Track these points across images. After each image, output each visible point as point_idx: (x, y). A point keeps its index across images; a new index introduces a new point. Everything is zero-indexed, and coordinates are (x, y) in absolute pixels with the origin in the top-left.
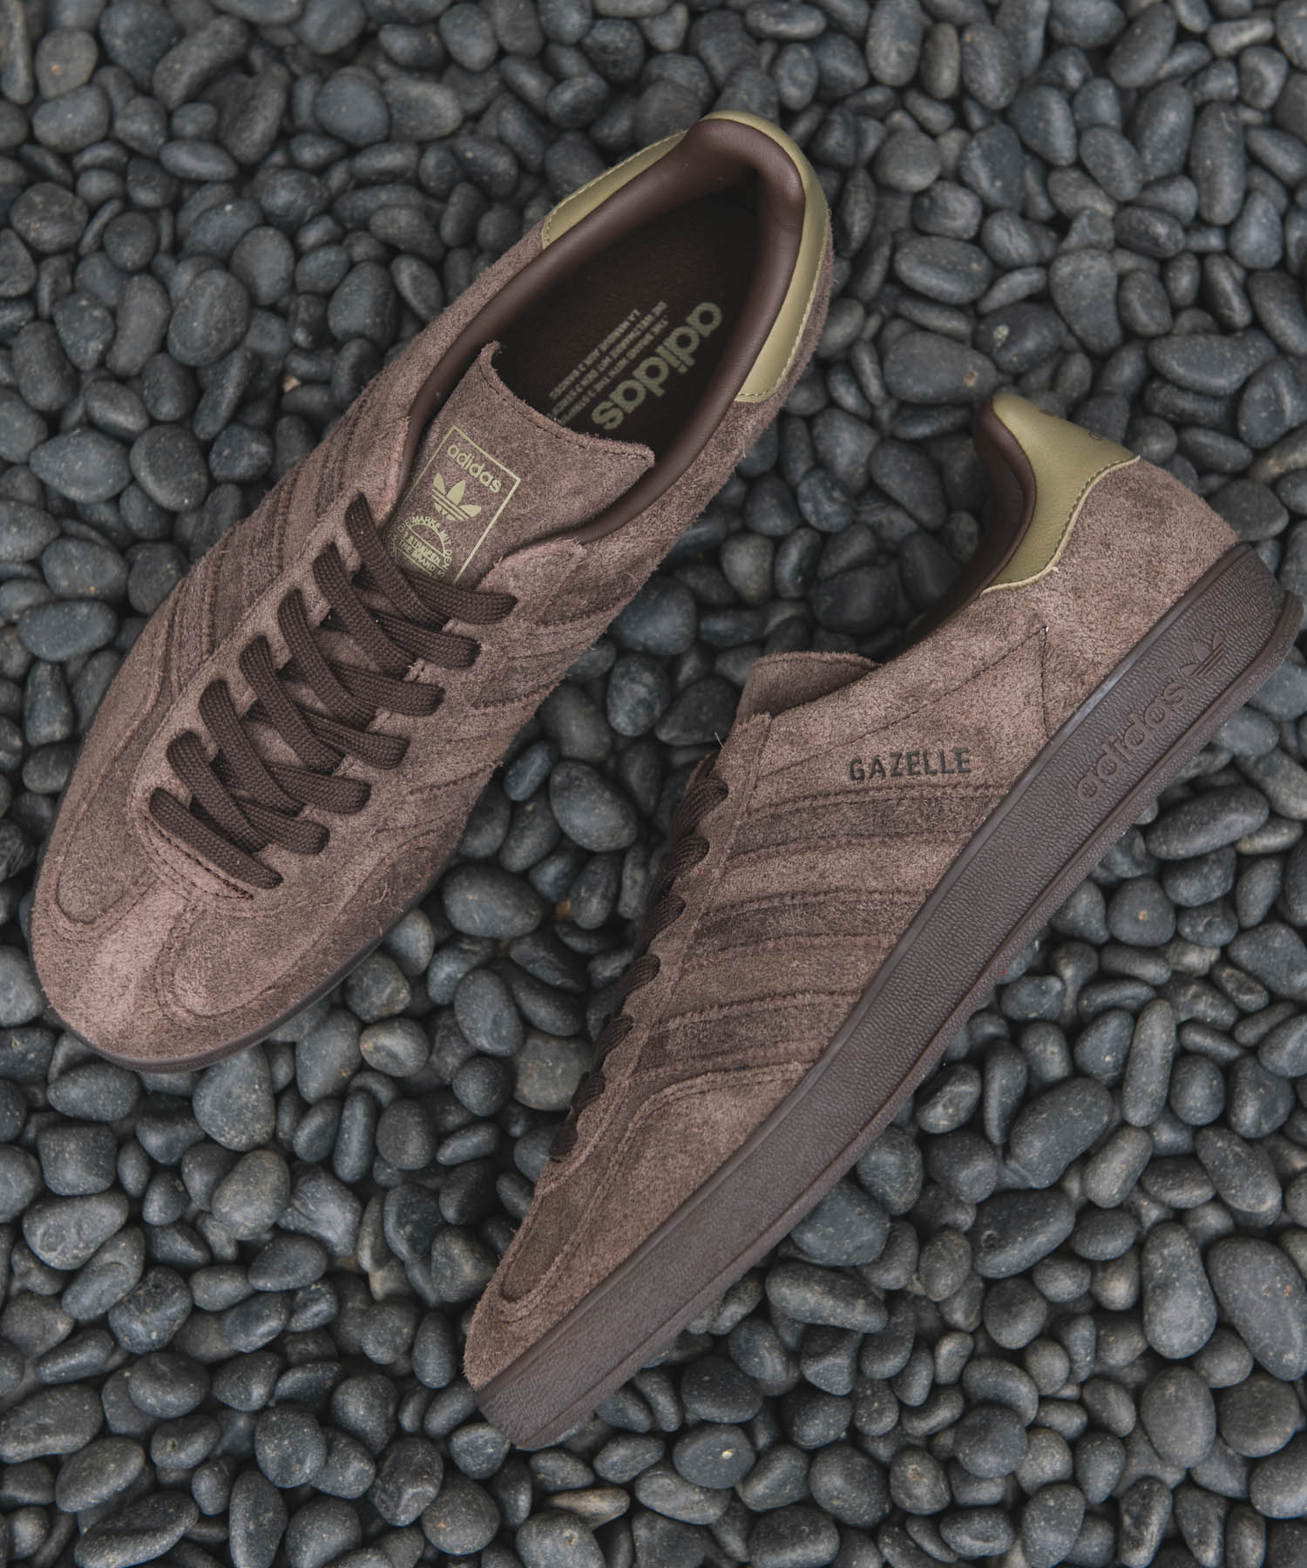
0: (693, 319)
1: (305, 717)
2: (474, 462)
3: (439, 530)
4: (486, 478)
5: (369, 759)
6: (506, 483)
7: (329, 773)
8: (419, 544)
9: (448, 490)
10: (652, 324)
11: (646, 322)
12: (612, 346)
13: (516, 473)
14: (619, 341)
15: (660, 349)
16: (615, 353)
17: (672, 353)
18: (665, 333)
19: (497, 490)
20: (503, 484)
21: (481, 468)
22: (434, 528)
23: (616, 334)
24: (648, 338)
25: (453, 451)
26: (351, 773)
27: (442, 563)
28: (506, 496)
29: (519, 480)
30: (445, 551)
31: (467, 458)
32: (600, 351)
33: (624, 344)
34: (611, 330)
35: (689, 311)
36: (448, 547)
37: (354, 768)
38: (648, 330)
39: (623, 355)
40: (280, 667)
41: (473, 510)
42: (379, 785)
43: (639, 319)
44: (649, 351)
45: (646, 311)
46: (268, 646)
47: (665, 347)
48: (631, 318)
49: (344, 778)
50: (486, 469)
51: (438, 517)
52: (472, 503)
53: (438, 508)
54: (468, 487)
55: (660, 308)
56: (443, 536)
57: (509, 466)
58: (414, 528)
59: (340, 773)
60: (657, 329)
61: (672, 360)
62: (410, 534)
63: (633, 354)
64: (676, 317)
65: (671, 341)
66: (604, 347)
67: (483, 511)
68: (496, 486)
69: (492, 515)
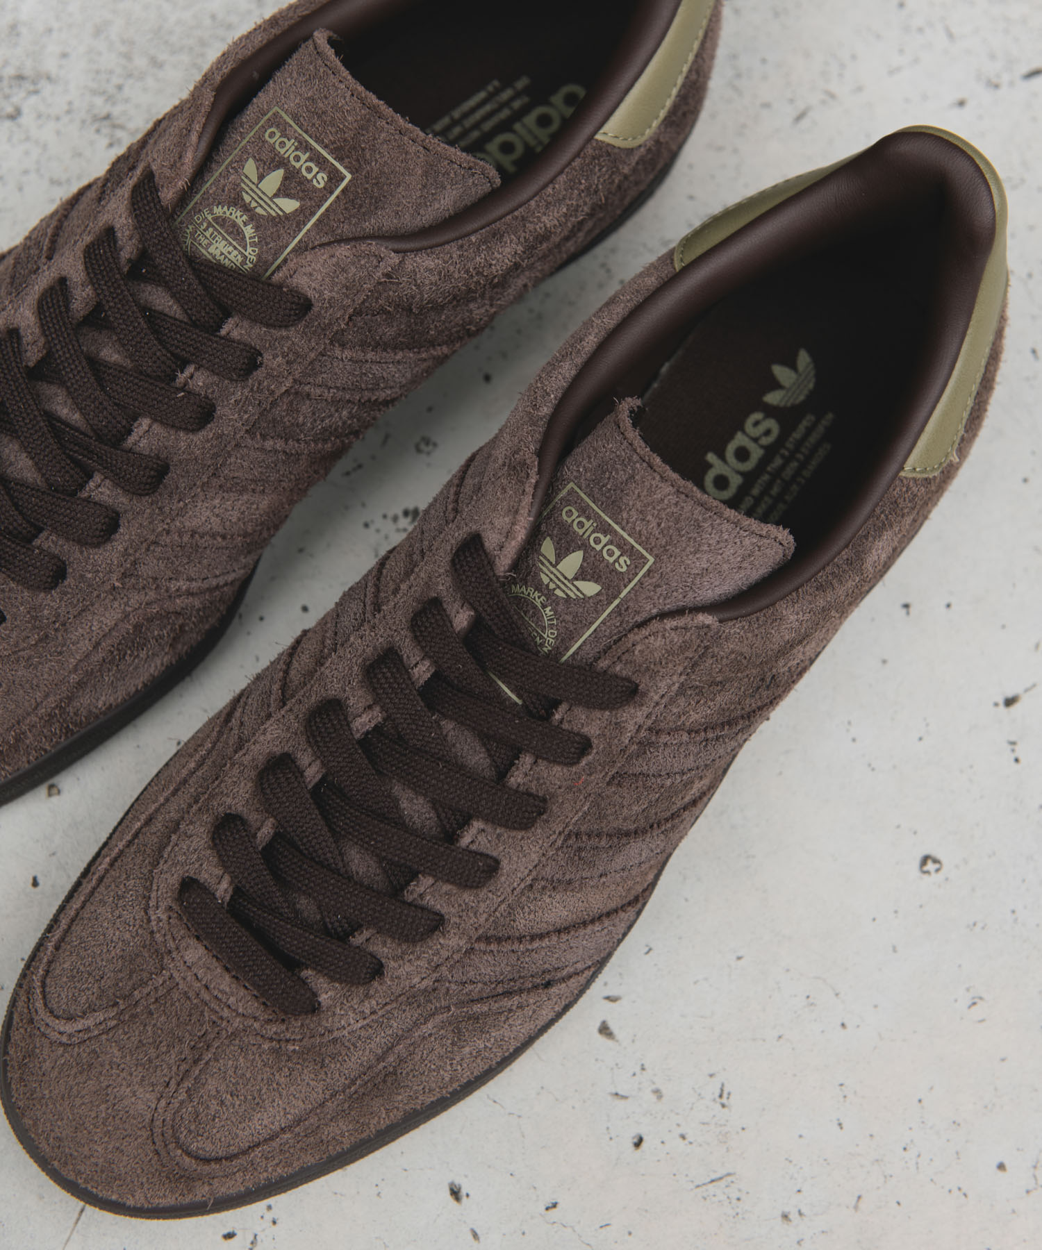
0: (557, 99)
1: (52, 426)
2: (297, 149)
3: (245, 224)
4: (309, 170)
5: (120, 480)
6: (335, 178)
7: (73, 494)
8: (219, 238)
9: (261, 178)
10: (512, 99)
11: (506, 95)
12: (466, 115)
13: (346, 167)
14: (473, 110)
15: (517, 126)
16: (468, 123)
17: (530, 132)
18: (525, 110)
19: (322, 185)
20: (330, 179)
21: (304, 157)
22: (239, 221)
23: (472, 103)
24: (505, 113)
25: (272, 135)
26: (95, 495)
27: (243, 263)
28: (331, 193)
29: (349, 176)
30: (249, 249)
31: (288, 144)
32: (452, 119)
33: (478, 115)
34: (467, 97)
35: (554, 90)
36: (253, 244)
37: (101, 490)
38: (507, 104)
39: (477, 126)
40: (31, 364)
41: (289, 205)
42: (130, 515)
43: (498, 91)
44: (505, 126)
45: (507, 83)
46: (19, 338)
47: (524, 126)
48: (490, 88)
49: (88, 500)
50: (310, 159)
51: (246, 209)
52: (288, 196)
53: (247, 198)
54: (285, 178)
55: (522, 83)
56: (249, 231)
57: (340, 159)
58: (216, 219)
59: (84, 495)
60: (517, 104)
61: (529, 139)
62: (210, 225)
63: (487, 126)
64: (538, 95)
65: (530, 119)
66: (456, 114)
67: (301, 207)
68: (321, 180)
69: (313, 214)
